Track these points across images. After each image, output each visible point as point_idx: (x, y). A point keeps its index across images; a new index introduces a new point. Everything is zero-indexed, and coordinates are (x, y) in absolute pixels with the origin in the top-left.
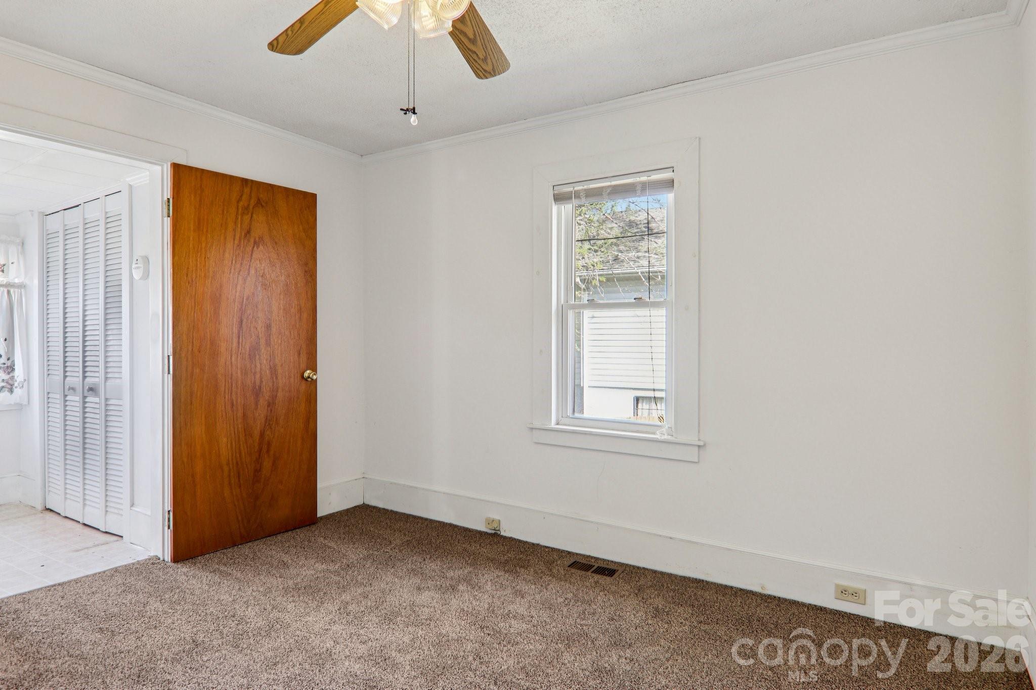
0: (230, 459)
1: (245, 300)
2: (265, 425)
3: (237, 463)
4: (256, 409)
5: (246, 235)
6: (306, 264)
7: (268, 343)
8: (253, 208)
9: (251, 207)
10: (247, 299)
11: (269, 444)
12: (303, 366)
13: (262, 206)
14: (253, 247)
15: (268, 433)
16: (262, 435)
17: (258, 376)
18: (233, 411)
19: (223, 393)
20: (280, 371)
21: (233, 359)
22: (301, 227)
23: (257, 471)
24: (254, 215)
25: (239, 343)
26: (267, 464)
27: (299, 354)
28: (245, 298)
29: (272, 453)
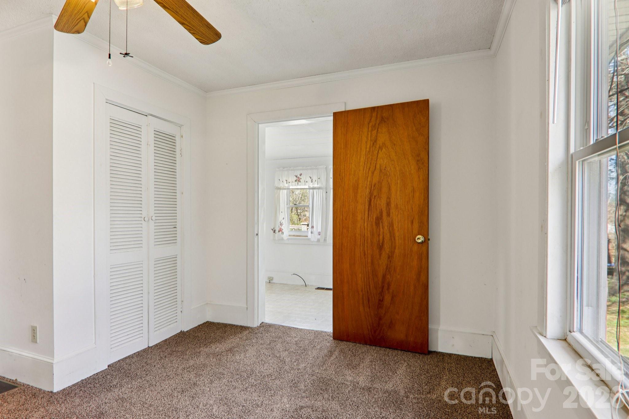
0: (363, 287)
1: (373, 187)
2: (386, 271)
3: (368, 292)
4: (380, 259)
5: (373, 144)
6: (418, 155)
7: (388, 215)
8: (379, 125)
9: (377, 125)
10: (374, 186)
11: (389, 285)
12: (415, 232)
13: (385, 122)
14: (379, 150)
15: (388, 276)
16: (384, 277)
17: (381, 237)
18: (365, 258)
19: (359, 245)
20: (397, 234)
21: (365, 224)
22: (414, 128)
23: (381, 301)
24: (379, 129)
25: (369, 214)
26: (387, 298)
27: (412, 223)
28: (373, 185)
29: (391, 291)
